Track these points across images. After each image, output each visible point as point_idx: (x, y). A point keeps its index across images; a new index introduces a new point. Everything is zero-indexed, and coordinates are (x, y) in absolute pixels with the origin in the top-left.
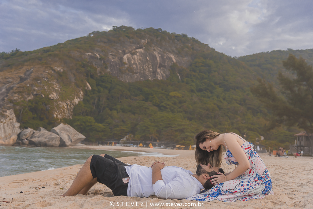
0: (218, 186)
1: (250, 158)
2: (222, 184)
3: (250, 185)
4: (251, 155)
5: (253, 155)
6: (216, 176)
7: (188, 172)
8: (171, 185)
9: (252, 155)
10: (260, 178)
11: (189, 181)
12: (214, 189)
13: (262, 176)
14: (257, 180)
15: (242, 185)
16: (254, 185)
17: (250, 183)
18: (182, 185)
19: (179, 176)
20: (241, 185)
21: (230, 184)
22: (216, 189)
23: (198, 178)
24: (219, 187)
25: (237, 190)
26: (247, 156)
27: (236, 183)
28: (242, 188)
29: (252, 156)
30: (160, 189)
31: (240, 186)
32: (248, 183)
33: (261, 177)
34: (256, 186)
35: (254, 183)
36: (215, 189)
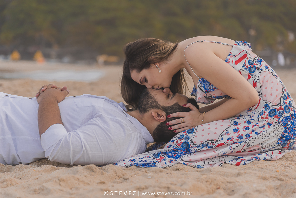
0: (183, 135)
1: (249, 77)
2: (193, 130)
3: (251, 129)
4: (251, 69)
5: (256, 68)
6: (181, 114)
7: (119, 107)
8: (81, 135)
9: (253, 70)
10: (273, 112)
11: (122, 126)
12: (175, 143)
13: (278, 107)
14: (267, 118)
15: (236, 131)
16: (260, 128)
17: (252, 124)
18: (107, 134)
19: (100, 116)
20: (234, 130)
21: (209, 128)
22: (179, 142)
23: (141, 119)
24: (187, 137)
25: (224, 141)
26: (244, 76)
27: (222, 126)
28: (235, 136)
29: (254, 72)
30: (58, 144)
31: (231, 131)
32: (247, 125)
33: (275, 111)
34: (265, 130)
35: (261, 124)
36: (177, 142)
